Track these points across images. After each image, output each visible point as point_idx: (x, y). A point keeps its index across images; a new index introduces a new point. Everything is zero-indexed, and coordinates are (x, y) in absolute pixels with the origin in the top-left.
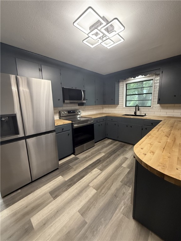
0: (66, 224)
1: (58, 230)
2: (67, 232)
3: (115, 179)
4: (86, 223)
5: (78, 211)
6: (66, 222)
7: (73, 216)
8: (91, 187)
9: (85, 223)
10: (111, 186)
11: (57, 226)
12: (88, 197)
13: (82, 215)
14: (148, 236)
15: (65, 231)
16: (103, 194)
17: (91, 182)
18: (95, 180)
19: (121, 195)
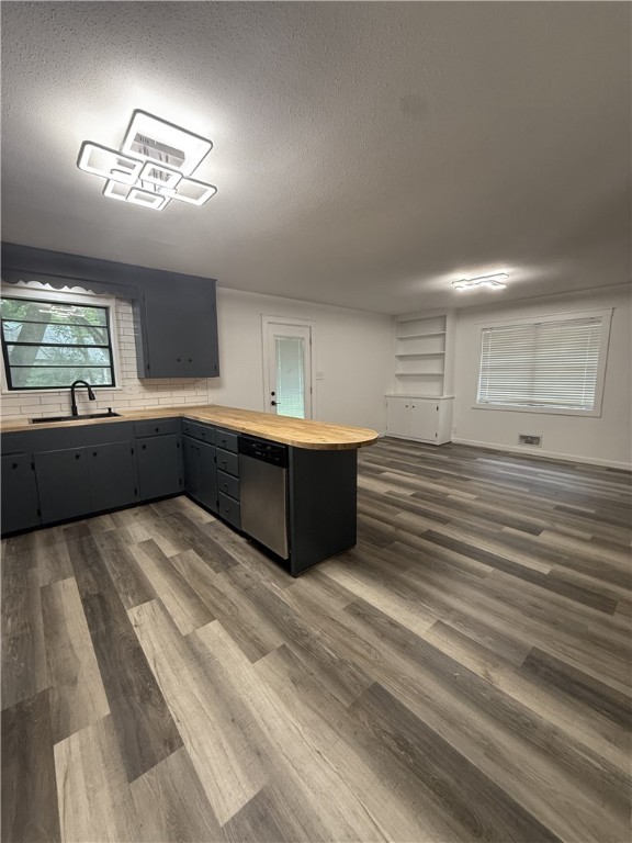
0: (274, 690)
1: (282, 708)
2: (291, 684)
3: (203, 579)
4: (284, 646)
5: (253, 663)
6: (270, 690)
7: (260, 673)
8: (194, 632)
9: (283, 650)
10: (218, 591)
11: (274, 713)
12: (224, 640)
13: (264, 655)
14: (318, 572)
15: (288, 689)
16: (230, 609)
17: (176, 628)
18: (178, 620)
19: (248, 580)
